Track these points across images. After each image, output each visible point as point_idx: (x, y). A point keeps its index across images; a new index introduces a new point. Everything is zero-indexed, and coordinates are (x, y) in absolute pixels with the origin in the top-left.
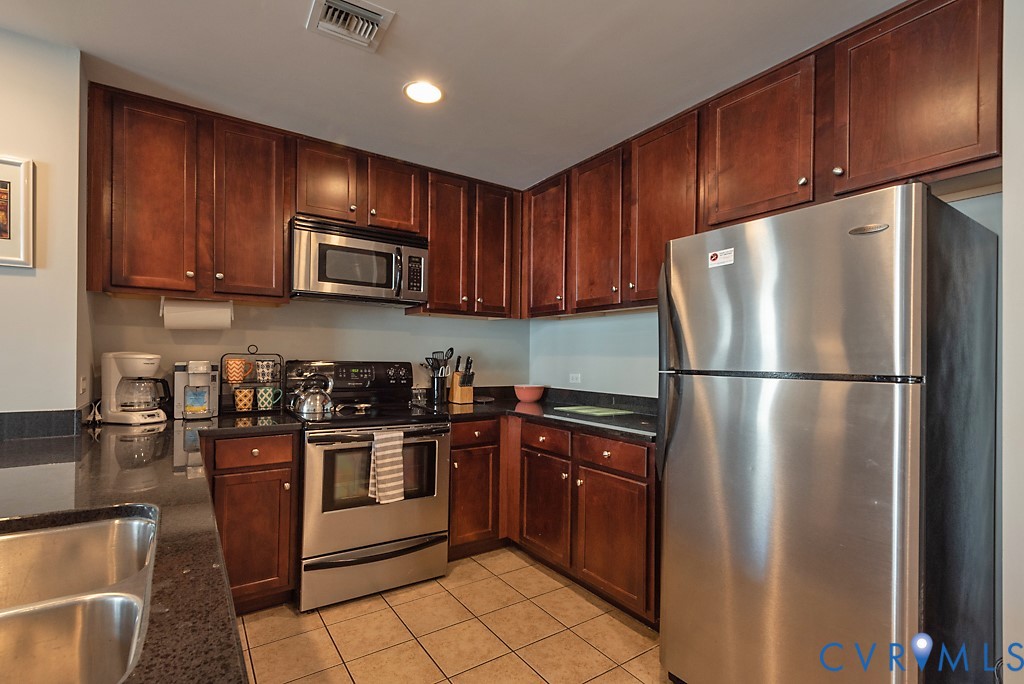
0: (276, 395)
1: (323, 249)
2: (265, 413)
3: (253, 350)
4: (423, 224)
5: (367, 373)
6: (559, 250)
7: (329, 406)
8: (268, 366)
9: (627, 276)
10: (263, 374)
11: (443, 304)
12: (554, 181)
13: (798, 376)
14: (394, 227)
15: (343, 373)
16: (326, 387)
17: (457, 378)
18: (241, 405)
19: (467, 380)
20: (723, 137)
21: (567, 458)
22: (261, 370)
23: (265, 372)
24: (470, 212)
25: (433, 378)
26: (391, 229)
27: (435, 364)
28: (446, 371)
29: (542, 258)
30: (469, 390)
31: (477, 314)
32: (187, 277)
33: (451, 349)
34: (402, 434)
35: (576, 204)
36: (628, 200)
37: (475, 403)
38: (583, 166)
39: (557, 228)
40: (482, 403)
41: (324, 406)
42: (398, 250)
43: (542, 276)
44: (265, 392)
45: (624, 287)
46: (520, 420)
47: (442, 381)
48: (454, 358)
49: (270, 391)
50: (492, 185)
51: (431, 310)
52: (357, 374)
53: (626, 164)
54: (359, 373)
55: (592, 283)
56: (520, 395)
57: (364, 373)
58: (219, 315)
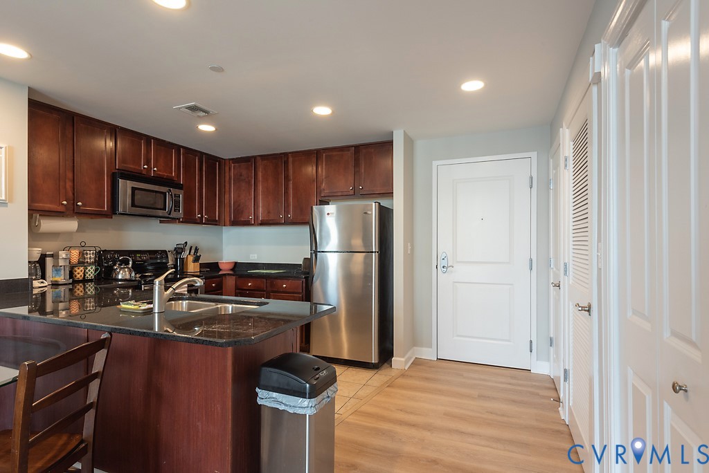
0: (96, 270)
1: (134, 189)
2: (91, 281)
3: (83, 244)
4: (178, 175)
5: (145, 256)
6: (250, 195)
7: (133, 275)
8: (93, 253)
9: (287, 212)
10: (90, 258)
11: (189, 219)
12: (246, 160)
13: (348, 252)
14: (165, 177)
15: (132, 257)
16: (128, 264)
17: (191, 258)
18: (78, 276)
19: (197, 259)
20: (326, 165)
21: (264, 291)
22: (89, 256)
23: (90, 257)
24: (201, 170)
25: (176, 259)
26: (163, 178)
27: (179, 250)
28: (184, 255)
29: (239, 196)
30: (197, 265)
31: (205, 224)
32: (63, 204)
33: (186, 243)
35: (260, 175)
36: (287, 178)
37: (200, 271)
38: (263, 157)
39: (249, 183)
40: (204, 271)
41: (131, 275)
42: (170, 190)
43: (239, 206)
44: (92, 268)
45: (286, 216)
46: (234, 277)
47: (182, 260)
48: (187, 248)
49: (94, 267)
50: (210, 155)
51: (182, 222)
52: (140, 257)
53: (286, 163)
55: (269, 212)
56: (221, 266)
57: (143, 257)
58: (71, 225)
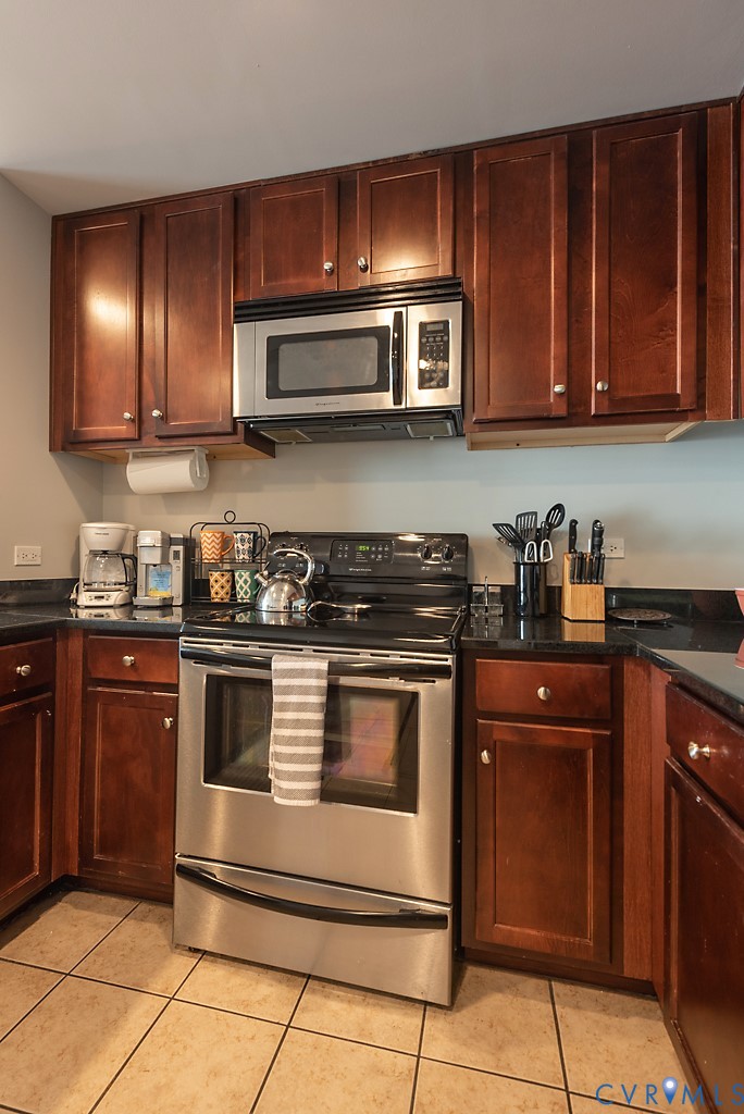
1: (274, 345)
3: (230, 517)
5: (383, 553)
7: (300, 604)
8: (242, 540)
11: (509, 410)
15: (343, 552)
17: (567, 566)
19: (588, 570)
25: (517, 565)
27: (515, 537)
30: (594, 592)
33: (559, 507)
34: (324, 666)
37: (604, 621)
40: (631, 623)
41: (291, 603)
54: (370, 552)
57: (377, 553)
